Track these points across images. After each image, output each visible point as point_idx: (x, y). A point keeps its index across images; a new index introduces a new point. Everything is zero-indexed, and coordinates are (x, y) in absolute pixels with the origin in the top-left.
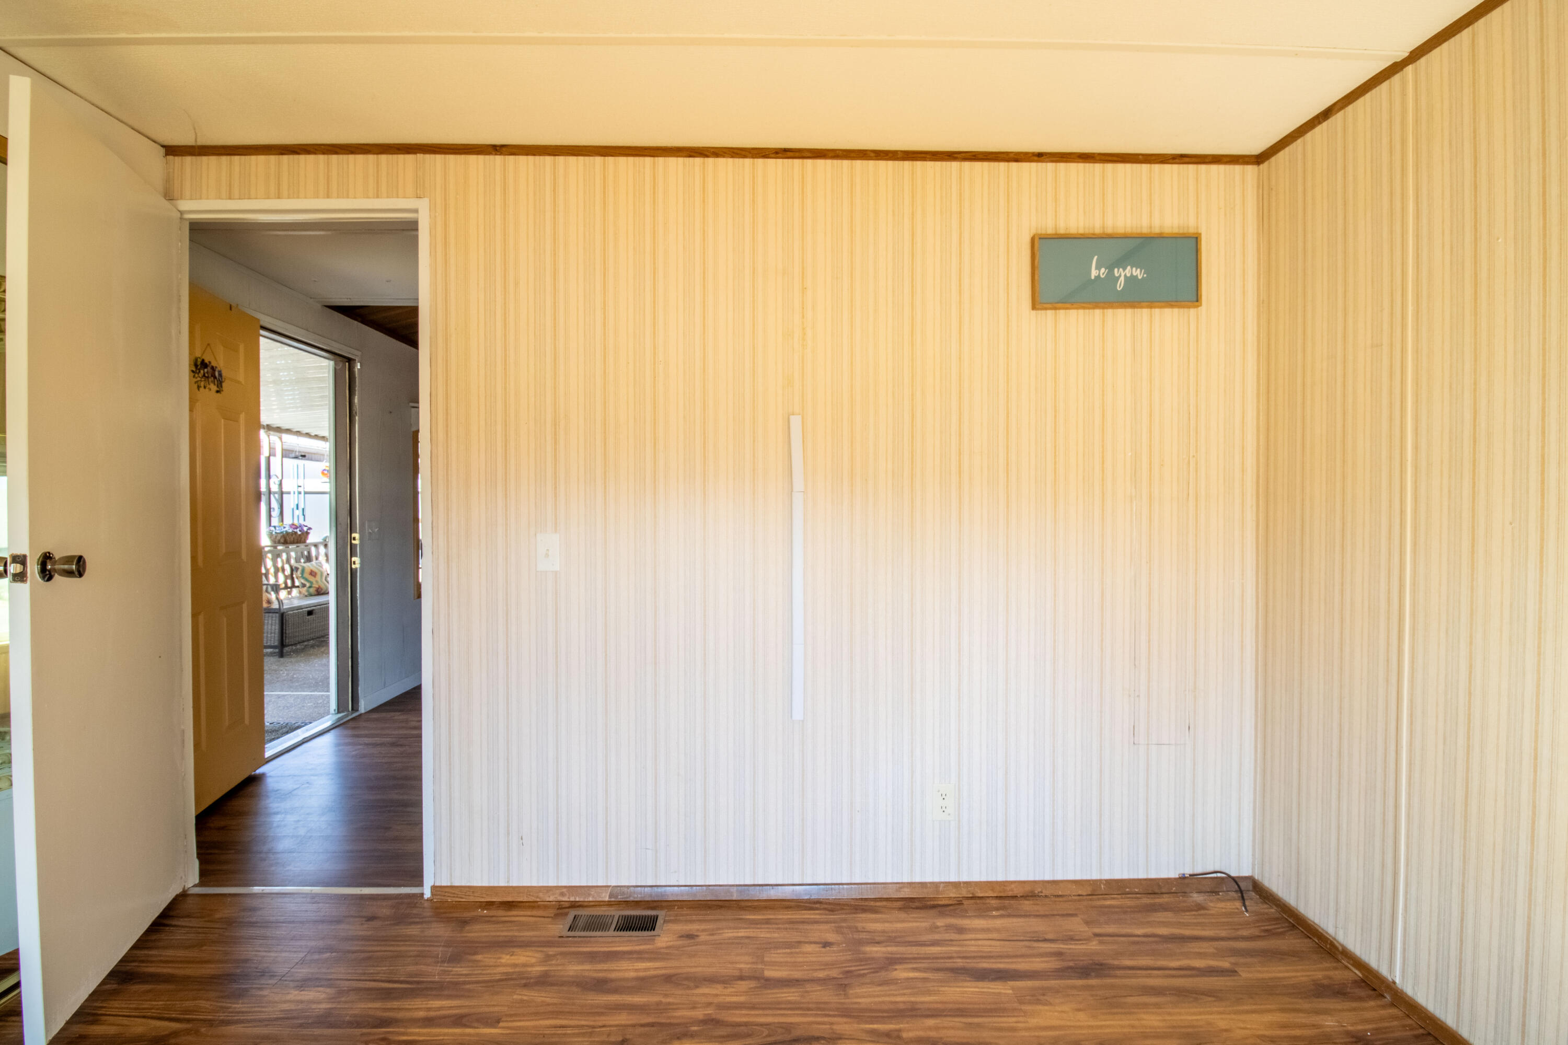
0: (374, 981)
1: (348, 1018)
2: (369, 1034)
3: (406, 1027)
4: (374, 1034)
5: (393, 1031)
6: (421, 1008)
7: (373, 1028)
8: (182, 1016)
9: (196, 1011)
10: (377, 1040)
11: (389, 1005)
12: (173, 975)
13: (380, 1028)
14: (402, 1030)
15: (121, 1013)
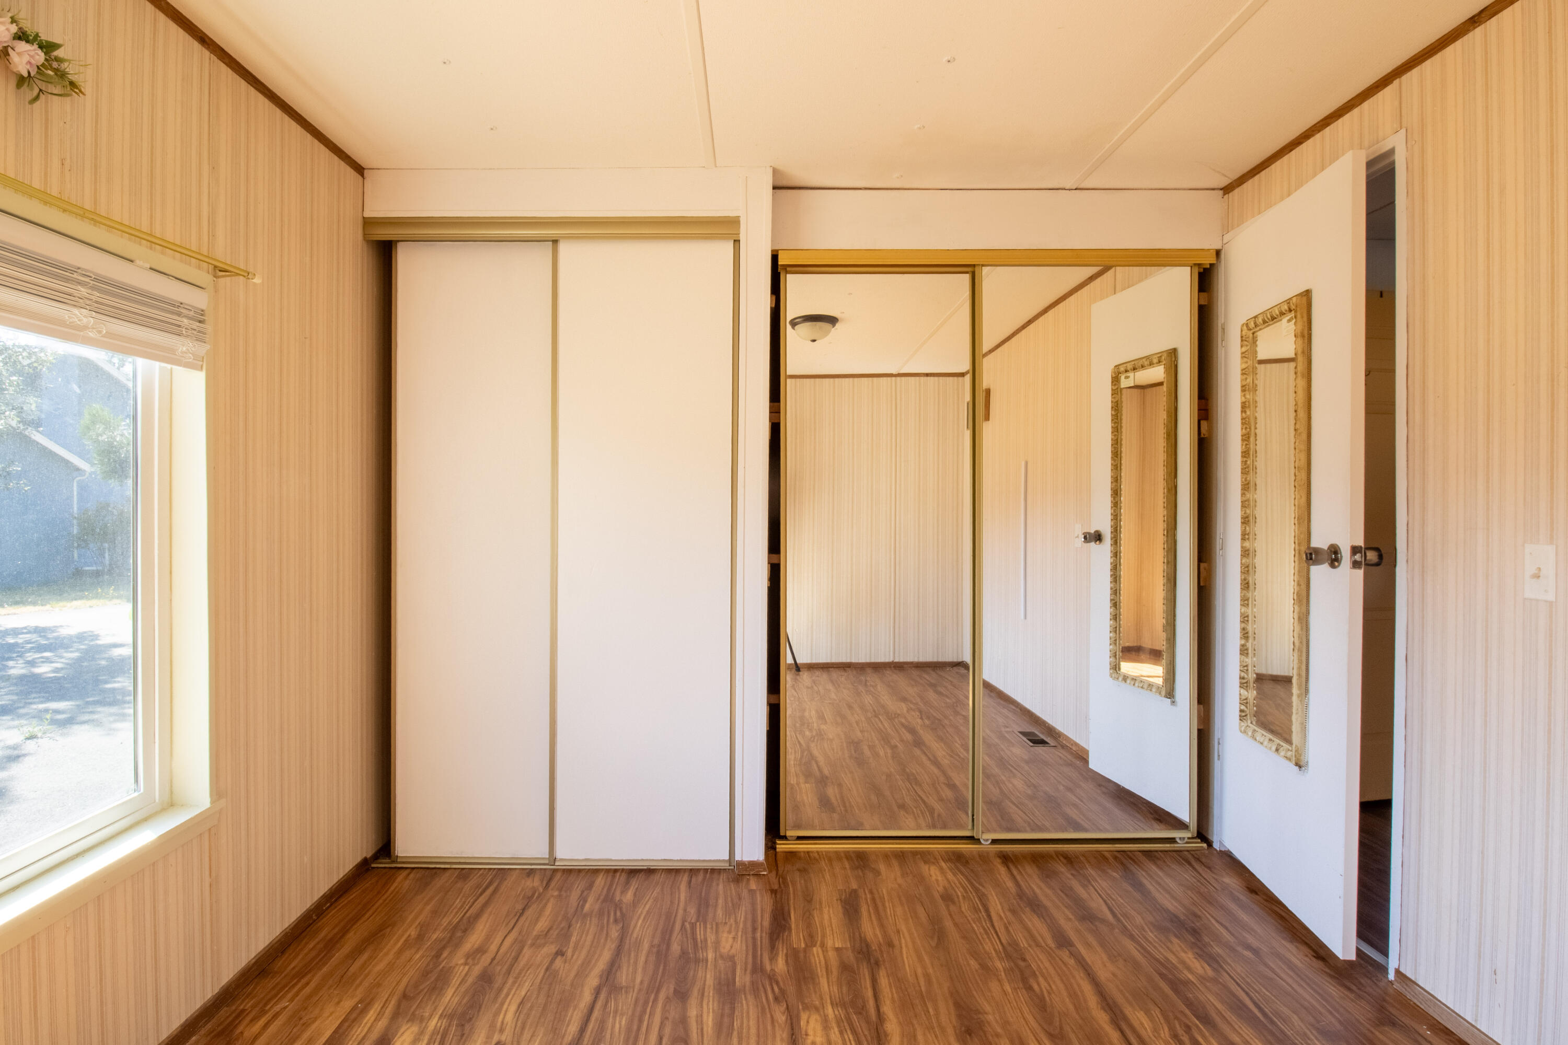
0: (1247, 994)
1: (1191, 995)
2: (1185, 1015)
3: (1212, 1035)
4: (1189, 1019)
5: (1201, 1029)
6: (1242, 1036)
7: (1193, 1015)
8: (1119, 916)
9: (1128, 918)
10: (1184, 1023)
11: (1228, 1015)
12: (1150, 892)
13: (1198, 1019)
14: (1207, 1034)
15: (1099, 891)
